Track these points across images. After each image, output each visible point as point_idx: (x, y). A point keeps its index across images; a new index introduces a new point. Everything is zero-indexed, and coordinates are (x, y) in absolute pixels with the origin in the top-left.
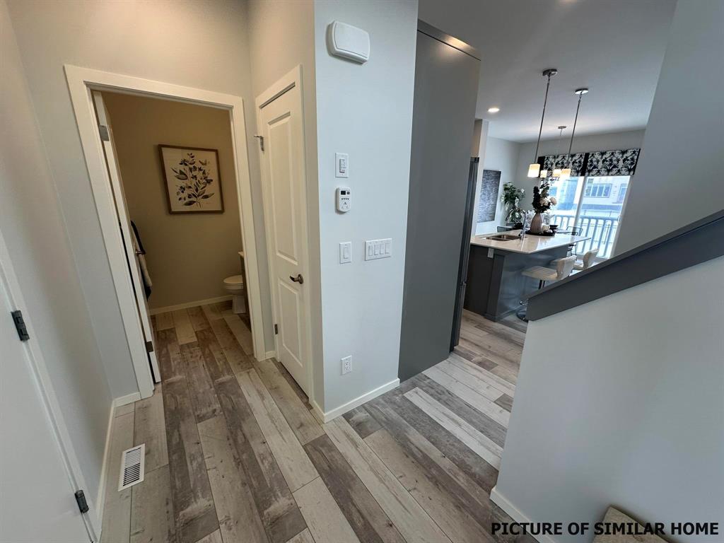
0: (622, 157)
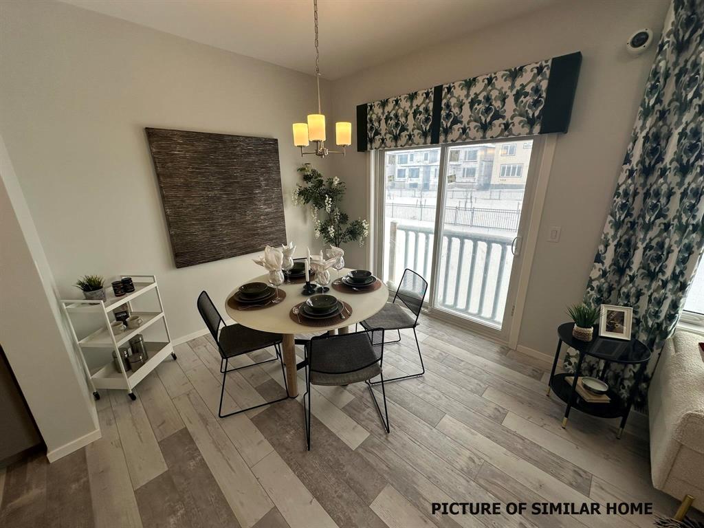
0: (512, 87)
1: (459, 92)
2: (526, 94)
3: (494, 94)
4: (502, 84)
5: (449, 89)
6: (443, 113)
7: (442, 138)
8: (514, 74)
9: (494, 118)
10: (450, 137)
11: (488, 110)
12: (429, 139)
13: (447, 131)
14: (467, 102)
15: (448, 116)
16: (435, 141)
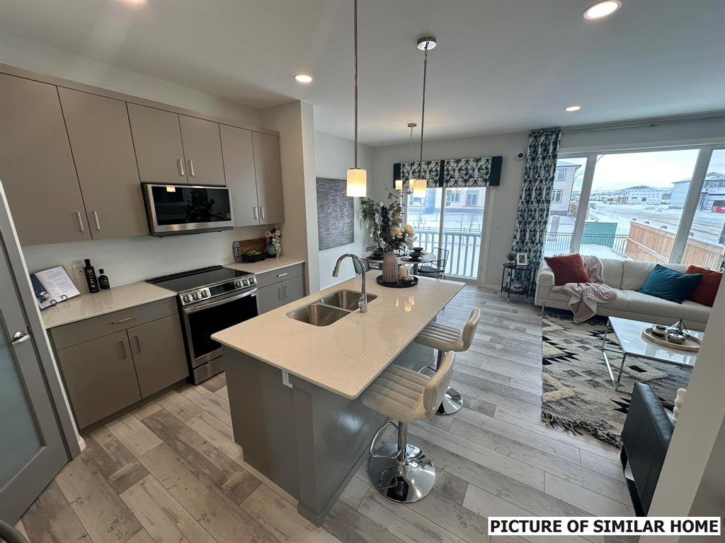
0: (477, 166)
1: (453, 164)
2: (483, 169)
3: (469, 167)
4: (473, 164)
5: (448, 162)
6: (445, 173)
7: (445, 184)
8: (478, 160)
9: (469, 178)
10: (449, 184)
11: (467, 174)
12: (438, 184)
13: (447, 181)
14: (457, 169)
15: (448, 174)
16: (441, 185)
